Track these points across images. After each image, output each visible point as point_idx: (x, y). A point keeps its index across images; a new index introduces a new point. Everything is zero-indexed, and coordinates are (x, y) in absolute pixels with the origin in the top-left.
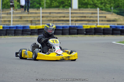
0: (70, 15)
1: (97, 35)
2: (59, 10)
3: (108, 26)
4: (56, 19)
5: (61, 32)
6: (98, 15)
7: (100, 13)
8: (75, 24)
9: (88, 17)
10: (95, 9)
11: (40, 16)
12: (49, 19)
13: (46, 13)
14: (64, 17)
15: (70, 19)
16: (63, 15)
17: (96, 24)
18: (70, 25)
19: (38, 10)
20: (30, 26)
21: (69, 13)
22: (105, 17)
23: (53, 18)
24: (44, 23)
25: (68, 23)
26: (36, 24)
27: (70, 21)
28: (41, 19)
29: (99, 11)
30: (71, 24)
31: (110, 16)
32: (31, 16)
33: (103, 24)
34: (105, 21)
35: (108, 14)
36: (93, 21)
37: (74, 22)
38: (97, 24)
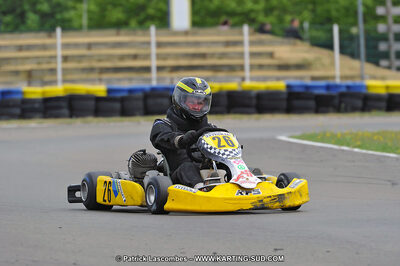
0: (154, 50)
1: (235, 113)
2: (118, 34)
3: (281, 85)
4: (108, 64)
5: (117, 106)
6: (247, 49)
7: (252, 43)
8: (172, 80)
9: (212, 55)
10: (236, 30)
11: (55, 57)
12: (85, 64)
13: (76, 46)
14: (135, 57)
15: (154, 63)
16: (132, 51)
17: (239, 80)
18: (154, 83)
19: (50, 36)
20: (25, 88)
21: (149, 43)
22: (271, 55)
23: (100, 61)
24: (69, 77)
25: (146, 75)
26: (44, 83)
27: (154, 70)
28: (60, 65)
29: (250, 34)
30: (158, 79)
31: (287, 51)
32: (27, 58)
33: (265, 79)
34: (269, 67)
35: (282, 44)
36: (231, 68)
37: (166, 75)
38: (243, 79)
